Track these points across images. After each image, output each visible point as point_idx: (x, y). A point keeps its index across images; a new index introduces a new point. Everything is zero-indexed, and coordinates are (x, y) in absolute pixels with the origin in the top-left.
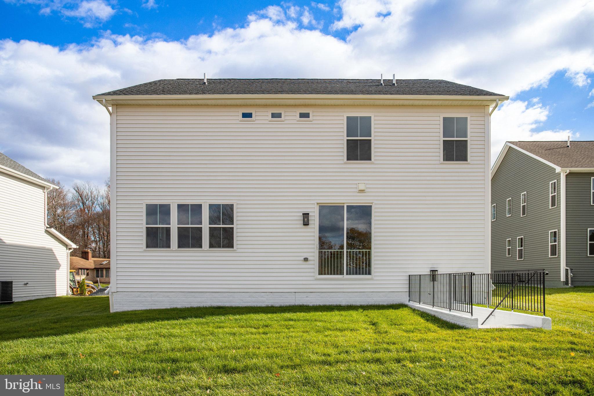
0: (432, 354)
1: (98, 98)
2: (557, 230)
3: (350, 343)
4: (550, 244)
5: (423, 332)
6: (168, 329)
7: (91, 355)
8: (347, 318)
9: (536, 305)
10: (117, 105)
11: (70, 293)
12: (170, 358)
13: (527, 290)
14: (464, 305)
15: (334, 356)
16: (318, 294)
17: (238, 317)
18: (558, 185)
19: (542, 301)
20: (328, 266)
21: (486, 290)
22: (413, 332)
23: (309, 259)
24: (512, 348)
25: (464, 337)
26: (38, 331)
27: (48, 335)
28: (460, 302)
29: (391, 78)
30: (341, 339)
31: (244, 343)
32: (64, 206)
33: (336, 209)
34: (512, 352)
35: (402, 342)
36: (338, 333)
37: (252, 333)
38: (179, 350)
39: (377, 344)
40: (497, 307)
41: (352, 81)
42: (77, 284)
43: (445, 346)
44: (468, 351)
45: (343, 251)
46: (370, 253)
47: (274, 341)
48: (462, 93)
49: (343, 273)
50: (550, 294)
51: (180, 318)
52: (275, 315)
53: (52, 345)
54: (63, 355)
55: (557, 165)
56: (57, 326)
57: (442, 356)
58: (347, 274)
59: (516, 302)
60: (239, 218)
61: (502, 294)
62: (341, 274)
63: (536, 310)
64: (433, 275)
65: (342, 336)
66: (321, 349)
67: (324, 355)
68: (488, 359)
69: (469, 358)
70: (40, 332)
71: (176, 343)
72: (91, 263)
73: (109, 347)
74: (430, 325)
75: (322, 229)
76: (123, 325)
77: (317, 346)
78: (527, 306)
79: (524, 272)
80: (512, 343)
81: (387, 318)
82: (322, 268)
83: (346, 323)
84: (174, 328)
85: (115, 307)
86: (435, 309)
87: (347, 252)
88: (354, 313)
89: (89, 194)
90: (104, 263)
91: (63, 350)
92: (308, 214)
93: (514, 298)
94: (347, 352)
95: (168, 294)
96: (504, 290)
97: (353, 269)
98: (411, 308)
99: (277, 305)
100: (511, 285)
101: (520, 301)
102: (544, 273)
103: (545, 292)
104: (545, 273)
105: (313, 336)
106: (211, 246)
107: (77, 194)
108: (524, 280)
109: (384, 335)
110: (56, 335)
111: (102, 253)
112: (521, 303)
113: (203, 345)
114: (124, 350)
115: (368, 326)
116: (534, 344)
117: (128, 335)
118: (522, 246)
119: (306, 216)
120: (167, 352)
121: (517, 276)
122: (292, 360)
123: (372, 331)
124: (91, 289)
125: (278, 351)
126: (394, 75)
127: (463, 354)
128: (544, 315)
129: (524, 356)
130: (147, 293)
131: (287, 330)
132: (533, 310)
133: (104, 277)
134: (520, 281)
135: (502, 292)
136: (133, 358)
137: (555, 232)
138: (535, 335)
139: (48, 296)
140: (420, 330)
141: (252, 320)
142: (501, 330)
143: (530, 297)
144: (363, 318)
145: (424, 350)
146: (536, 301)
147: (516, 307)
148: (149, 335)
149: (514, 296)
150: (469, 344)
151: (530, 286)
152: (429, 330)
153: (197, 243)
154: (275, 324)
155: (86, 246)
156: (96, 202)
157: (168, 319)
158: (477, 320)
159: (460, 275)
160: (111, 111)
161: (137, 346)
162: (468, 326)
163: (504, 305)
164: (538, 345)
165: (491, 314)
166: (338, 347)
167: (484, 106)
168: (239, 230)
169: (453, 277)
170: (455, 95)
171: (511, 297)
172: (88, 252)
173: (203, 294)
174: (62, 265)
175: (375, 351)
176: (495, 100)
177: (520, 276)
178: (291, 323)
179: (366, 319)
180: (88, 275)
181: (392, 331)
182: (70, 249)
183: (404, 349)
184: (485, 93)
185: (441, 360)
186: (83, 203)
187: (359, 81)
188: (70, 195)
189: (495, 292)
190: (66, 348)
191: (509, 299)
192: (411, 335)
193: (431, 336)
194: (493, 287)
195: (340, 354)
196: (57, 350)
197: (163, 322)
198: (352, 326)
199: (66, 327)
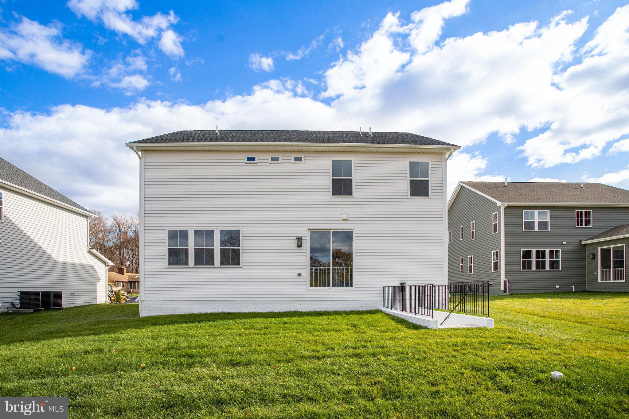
0: (401, 350)
1: (130, 145)
2: (498, 251)
3: (334, 342)
4: (493, 261)
5: (394, 332)
6: (186, 330)
7: (122, 351)
8: (333, 321)
9: (482, 309)
10: (145, 151)
11: (109, 301)
12: (186, 353)
13: (476, 297)
14: (427, 310)
15: (321, 352)
16: (309, 302)
17: (243, 321)
18: (499, 216)
19: (487, 306)
20: (317, 280)
21: (444, 298)
22: (386, 332)
23: (302, 274)
24: (464, 343)
25: (427, 335)
26: (81, 331)
27: (89, 335)
28: (424, 308)
29: (369, 131)
30: (328, 338)
31: (248, 342)
32: (104, 232)
33: (324, 234)
34: (464, 346)
35: (377, 340)
36: (326, 334)
37: (255, 334)
38: (195, 348)
39: (357, 342)
40: (453, 311)
41: (336, 133)
42: (114, 294)
43: (411, 343)
44: (429, 346)
45: (330, 268)
46: (351, 269)
47: (273, 340)
48: (424, 143)
49: (330, 285)
50: (493, 300)
51: (197, 321)
52: (274, 319)
53: (91, 343)
54: (100, 351)
55: (498, 200)
56: (96, 328)
57: (409, 350)
58: (333, 286)
59: (467, 307)
60: (245, 242)
61: (456, 301)
62: (328, 286)
63: (482, 313)
64: (403, 287)
65: (328, 336)
66: (311, 347)
67: (314, 351)
68: (445, 352)
69: (431, 352)
70: (82, 332)
71: (193, 341)
72: (125, 277)
73: (137, 344)
74: (400, 326)
75: (312, 250)
76: (150, 327)
77: (307, 344)
78: (476, 310)
79: (473, 283)
80: (464, 339)
81: (366, 321)
82: (312, 281)
83: (332, 325)
84: (191, 329)
85: (144, 313)
86: (404, 313)
87: (333, 268)
88: (339, 318)
89: (125, 222)
90: (136, 277)
91: (100, 346)
92: (301, 238)
93: (465, 304)
94: (332, 349)
95: (187, 302)
96: (458, 298)
97: (338, 282)
98: (385, 313)
99: (276, 311)
100: (463, 294)
101: (470, 306)
102: (488, 284)
103: (490, 299)
104: (490, 284)
105: (304, 336)
106: (222, 263)
107: (115, 223)
108: (473, 289)
109: (362, 335)
110: (95, 335)
111: (135, 269)
112: (471, 307)
113: (215, 343)
114: (150, 347)
115: (349, 328)
116: (481, 339)
117: (153, 335)
118: (471, 263)
119: (299, 239)
120: (185, 349)
121: (468, 286)
122: (287, 355)
123: (353, 332)
124: (125, 298)
125: (276, 348)
126: (370, 128)
127: (425, 349)
128: (489, 316)
129: (473, 349)
130: (170, 301)
131: (283, 331)
132: (480, 313)
133: (136, 288)
134: (471, 291)
135: (456, 299)
136: (157, 354)
137: (497, 252)
138: (481, 332)
139: (90, 304)
140: (392, 331)
141: (256, 323)
142: (455, 329)
143: (478, 303)
144: (346, 321)
145: (395, 346)
146: (482, 306)
147: (467, 311)
148: (170, 335)
149: (465, 302)
150: (431, 340)
151: (478, 294)
152: (399, 330)
153: (210, 261)
154: (274, 327)
155: (122, 264)
156: (130, 229)
157: (186, 322)
158: (436, 322)
159: (424, 286)
160: (140, 155)
161: (160, 344)
162: (430, 327)
163: (458, 310)
164: (483, 340)
165: (448, 316)
166: (325, 345)
167: (442, 153)
168: (244, 251)
169: (418, 289)
170: (418, 144)
171: (463, 303)
172: (123, 268)
173: (215, 302)
174: (101, 279)
175: (355, 348)
176: (450, 149)
177: (470, 287)
178: (287, 325)
179: (349, 322)
180: (123, 286)
181: (370, 332)
182: (108, 266)
183: (378, 346)
184: (442, 143)
185: (408, 354)
186: (120, 230)
187: (343, 133)
188: (109, 223)
189: (451, 299)
190: (102, 345)
191: (461, 304)
192: (384, 334)
193: (400, 335)
194: (449, 295)
195: (326, 351)
196: (95, 347)
197: (182, 325)
198: (336, 327)
199: (103, 328)
